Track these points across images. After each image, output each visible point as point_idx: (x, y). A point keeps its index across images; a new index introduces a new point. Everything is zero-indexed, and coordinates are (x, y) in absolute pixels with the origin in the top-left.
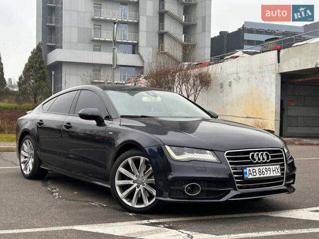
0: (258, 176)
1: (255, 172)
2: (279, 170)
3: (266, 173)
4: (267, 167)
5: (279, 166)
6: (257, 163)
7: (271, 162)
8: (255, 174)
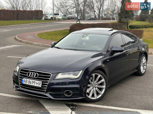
0: (27, 84)
1: (27, 81)
2: (41, 84)
3: (32, 83)
4: (34, 81)
5: (41, 82)
6: (29, 77)
7: (38, 79)
8: (26, 82)
